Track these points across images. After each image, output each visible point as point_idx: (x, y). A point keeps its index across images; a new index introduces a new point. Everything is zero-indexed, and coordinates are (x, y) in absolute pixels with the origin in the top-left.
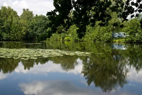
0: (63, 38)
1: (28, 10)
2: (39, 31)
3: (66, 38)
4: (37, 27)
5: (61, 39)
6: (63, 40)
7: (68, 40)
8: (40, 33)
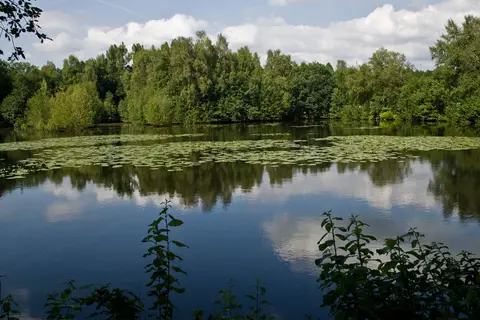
0: (376, 115)
1: (278, 52)
2: (314, 100)
3: (382, 115)
4: (307, 90)
5: (371, 117)
6: (374, 119)
7: (388, 120)
8: (314, 103)
